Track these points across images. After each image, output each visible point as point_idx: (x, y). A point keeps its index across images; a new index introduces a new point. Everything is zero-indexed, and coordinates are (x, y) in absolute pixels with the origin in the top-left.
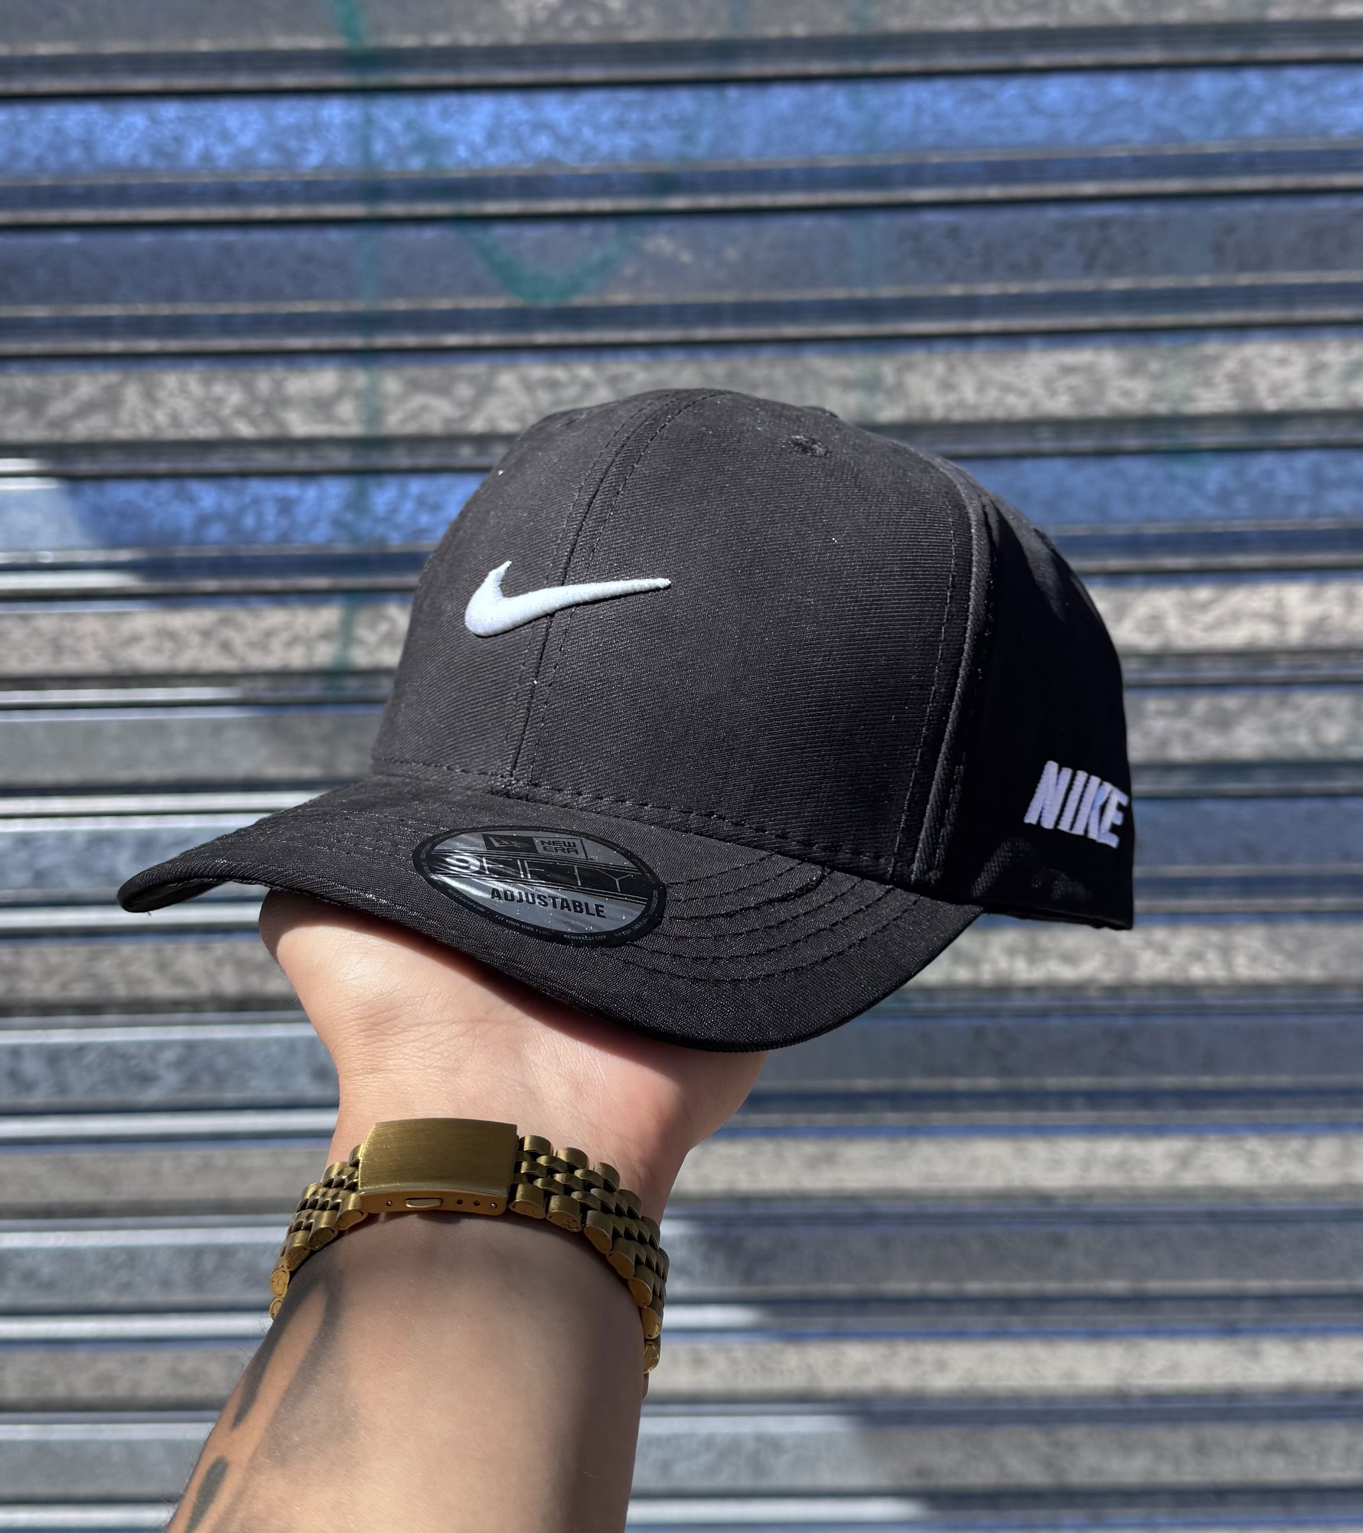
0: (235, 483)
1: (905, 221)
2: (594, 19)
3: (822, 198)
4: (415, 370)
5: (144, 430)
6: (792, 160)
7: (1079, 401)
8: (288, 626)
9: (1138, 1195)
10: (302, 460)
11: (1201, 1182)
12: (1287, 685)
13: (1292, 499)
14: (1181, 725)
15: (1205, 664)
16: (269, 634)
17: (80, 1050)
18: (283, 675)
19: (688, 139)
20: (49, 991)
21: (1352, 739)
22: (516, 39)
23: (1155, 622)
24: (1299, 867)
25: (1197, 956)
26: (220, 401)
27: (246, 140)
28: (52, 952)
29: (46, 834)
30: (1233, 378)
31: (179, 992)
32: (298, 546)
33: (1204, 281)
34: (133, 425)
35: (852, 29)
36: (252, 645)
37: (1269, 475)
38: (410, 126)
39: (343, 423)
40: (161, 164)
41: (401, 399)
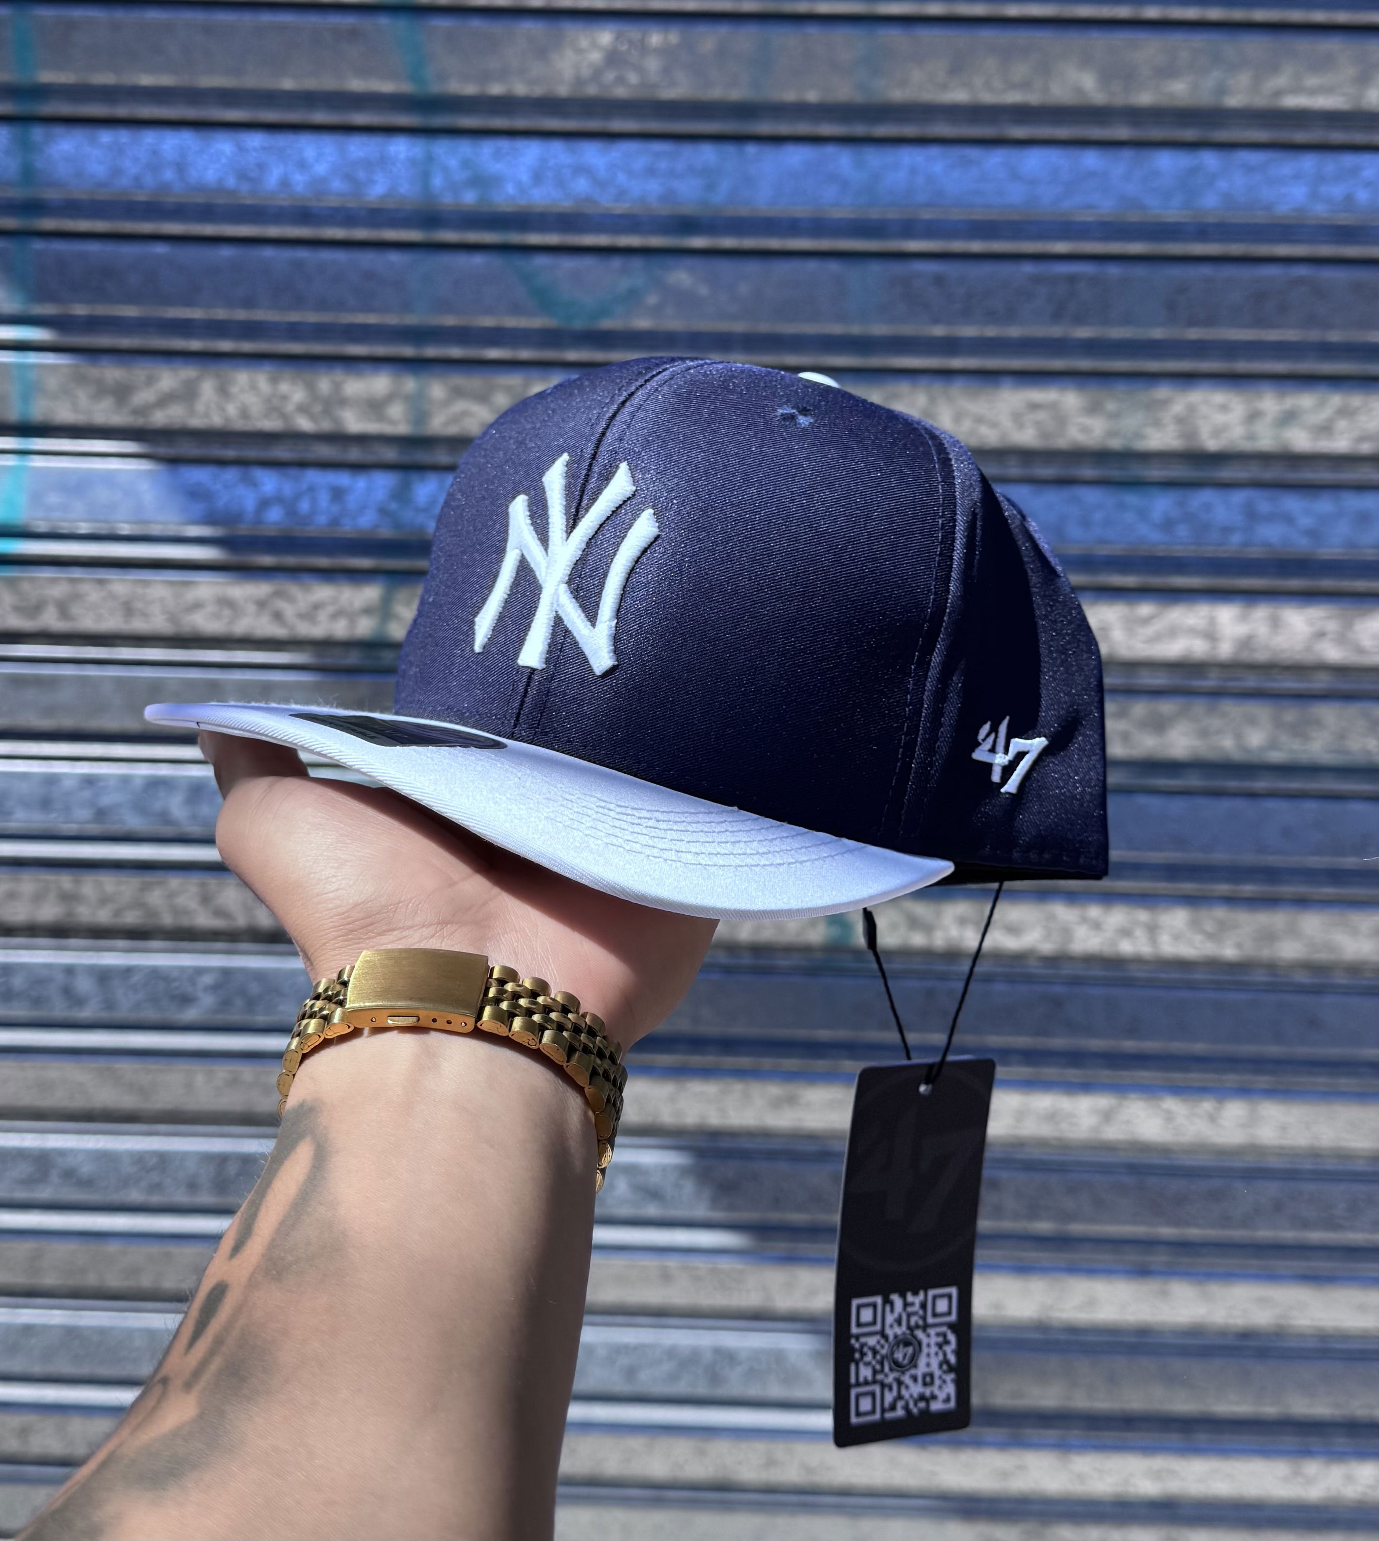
0: (293, 472)
1: (898, 268)
2: (633, 78)
3: (827, 244)
4: (459, 379)
5: (216, 421)
6: (801, 210)
7: (1044, 435)
8: (334, 601)
9: (1064, 1145)
10: (354, 454)
11: (1122, 1137)
12: (1216, 694)
13: (1227, 530)
15: (1143, 673)
16: (317, 607)
17: (128, 971)
18: (328, 644)
19: (710, 187)
20: (103, 917)
21: (1273, 745)
22: (563, 91)
24: (1220, 857)
25: (1126, 932)
26: (285, 398)
27: (321, 169)
28: (109, 882)
29: (109, 776)
30: (1180, 420)
31: (217, 923)
32: (347, 529)
33: (1157, 333)
34: (207, 415)
35: (858, 97)
36: (301, 616)
37: (1208, 507)
38: (466, 164)
39: (391, 422)
40: (245, 188)
41: (446, 403)
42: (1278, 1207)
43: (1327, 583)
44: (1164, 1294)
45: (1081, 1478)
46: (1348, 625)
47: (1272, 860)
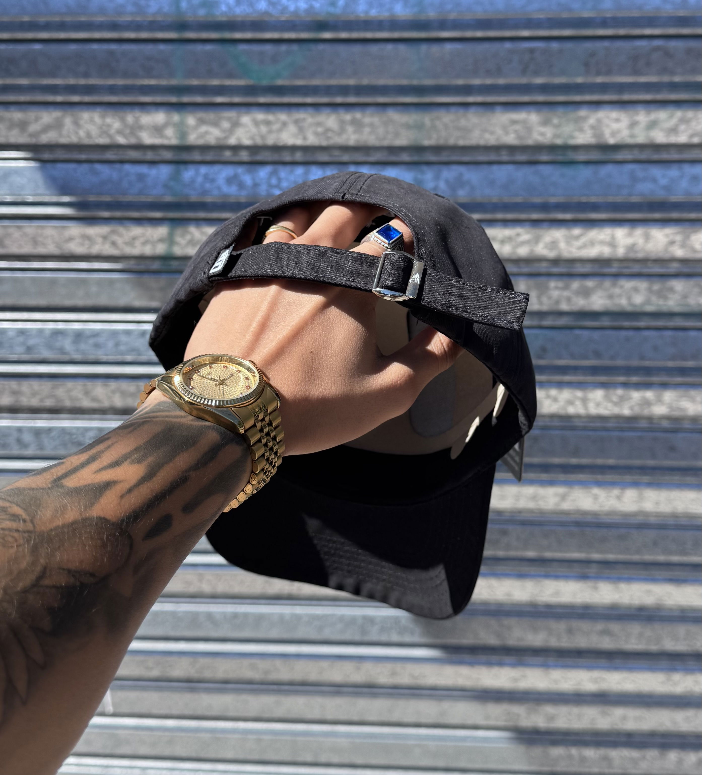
0: (118, 166)
1: (436, 48)
3: (396, 35)
4: (201, 114)
5: (74, 139)
7: (519, 137)
8: (143, 235)
9: (542, 512)
11: (571, 508)
12: (617, 276)
13: (621, 187)
14: (566, 293)
15: (578, 265)
16: (134, 238)
17: (49, 430)
18: (141, 258)
19: (333, 4)
20: (35, 402)
21: (648, 302)
23: (554, 244)
24: (620, 362)
25: (570, 403)
26: (109, 126)
28: (35, 384)
29: (31, 329)
30: (593, 127)
31: (94, 405)
33: (580, 80)
34: (69, 137)
36: (127, 244)
37: (610, 174)
39: (168, 138)
41: (196, 127)
42: (655, 543)
43: (675, 215)
44: (596, 588)
45: (556, 681)
46: (687, 237)
47: (647, 363)
